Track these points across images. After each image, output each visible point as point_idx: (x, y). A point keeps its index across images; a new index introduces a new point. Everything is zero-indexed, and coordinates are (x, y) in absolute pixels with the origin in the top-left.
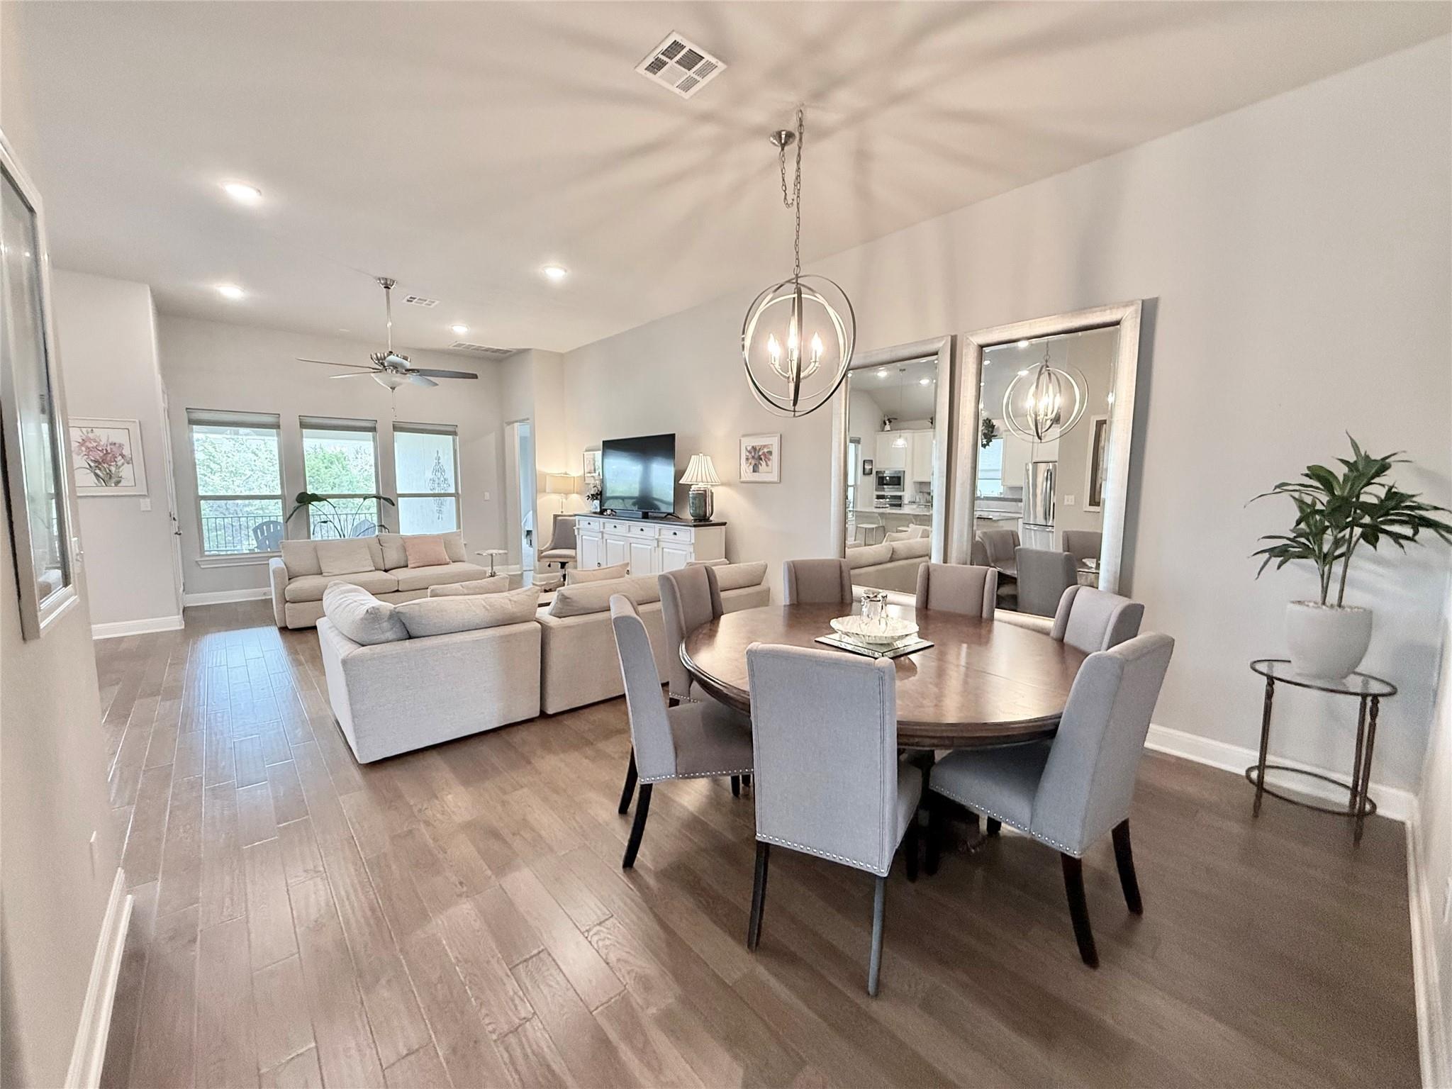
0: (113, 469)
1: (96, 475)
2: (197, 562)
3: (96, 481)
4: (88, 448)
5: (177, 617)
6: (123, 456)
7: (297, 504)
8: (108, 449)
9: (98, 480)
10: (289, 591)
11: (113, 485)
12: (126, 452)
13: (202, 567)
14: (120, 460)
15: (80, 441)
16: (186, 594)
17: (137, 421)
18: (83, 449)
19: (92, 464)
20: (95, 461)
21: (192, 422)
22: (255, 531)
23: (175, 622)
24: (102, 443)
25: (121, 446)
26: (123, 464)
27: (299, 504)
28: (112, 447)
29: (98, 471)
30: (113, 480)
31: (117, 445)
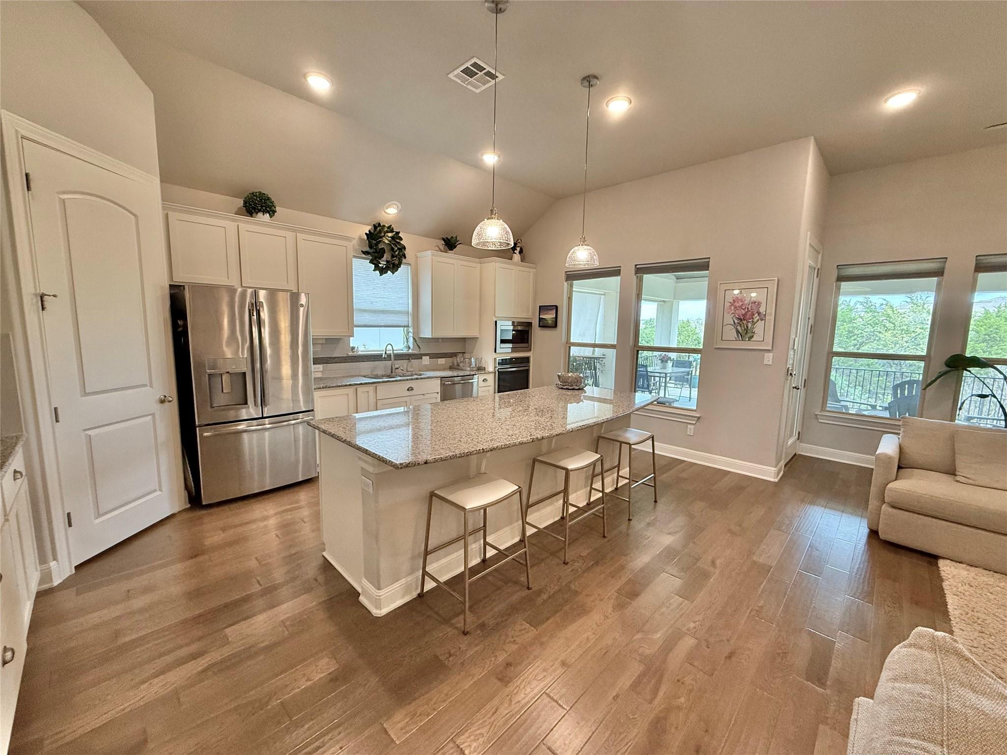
0: (750, 325)
1: (738, 332)
2: (816, 415)
3: (736, 337)
4: (735, 307)
5: (773, 469)
6: (759, 313)
7: (946, 369)
8: (750, 307)
9: (738, 335)
10: (891, 490)
11: (747, 339)
12: (762, 310)
13: (820, 421)
14: (756, 316)
15: (732, 301)
16: (800, 442)
17: (776, 279)
18: (733, 308)
19: (736, 321)
20: (739, 319)
21: (841, 279)
22: (895, 388)
23: (769, 473)
24: (746, 302)
25: (759, 304)
26: (758, 321)
27: (948, 369)
28: (753, 305)
29: (739, 327)
30: (748, 335)
31: (756, 303)
